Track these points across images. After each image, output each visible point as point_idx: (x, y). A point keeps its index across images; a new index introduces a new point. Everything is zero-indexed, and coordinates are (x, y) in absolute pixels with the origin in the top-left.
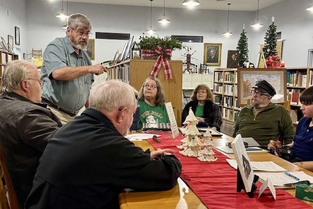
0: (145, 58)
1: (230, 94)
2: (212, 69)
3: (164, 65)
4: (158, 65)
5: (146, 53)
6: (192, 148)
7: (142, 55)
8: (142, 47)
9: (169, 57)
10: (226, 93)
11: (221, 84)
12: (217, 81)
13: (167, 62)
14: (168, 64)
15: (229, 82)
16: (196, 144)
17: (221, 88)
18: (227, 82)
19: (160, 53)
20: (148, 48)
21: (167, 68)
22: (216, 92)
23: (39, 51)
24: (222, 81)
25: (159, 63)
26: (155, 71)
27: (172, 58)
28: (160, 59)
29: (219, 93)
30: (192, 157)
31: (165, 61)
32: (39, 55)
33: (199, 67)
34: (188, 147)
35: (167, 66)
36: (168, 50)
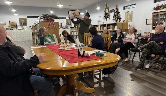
0: (45, 21)
1: (76, 34)
2: (69, 27)
3: (52, 23)
4: (50, 24)
5: (45, 19)
6: (63, 47)
7: (44, 20)
8: (43, 18)
9: (54, 21)
10: (74, 34)
11: (73, 31)
12: (71, 31)
13: (53, 22)
14: (53, 23)
15: (75, 31)
16: (64, 45)
17: (73, 33)
18: (74, 31)
19: (50, 19)
20: (46, 18)
21: (53, 25)
22: (71, 34)
23: (5, 23)
24: (73, 30)
25: (50, 23)
26: (49, 25)
27: (55, 21)
28: (50, 21)
29: (72, 34)
30: (63, 50)
31: (52, 22)
32: (5, 25)
33: (65, 27)
34: (62, 47)
35: (53, 24)
36: (53, 18)
